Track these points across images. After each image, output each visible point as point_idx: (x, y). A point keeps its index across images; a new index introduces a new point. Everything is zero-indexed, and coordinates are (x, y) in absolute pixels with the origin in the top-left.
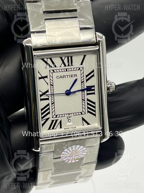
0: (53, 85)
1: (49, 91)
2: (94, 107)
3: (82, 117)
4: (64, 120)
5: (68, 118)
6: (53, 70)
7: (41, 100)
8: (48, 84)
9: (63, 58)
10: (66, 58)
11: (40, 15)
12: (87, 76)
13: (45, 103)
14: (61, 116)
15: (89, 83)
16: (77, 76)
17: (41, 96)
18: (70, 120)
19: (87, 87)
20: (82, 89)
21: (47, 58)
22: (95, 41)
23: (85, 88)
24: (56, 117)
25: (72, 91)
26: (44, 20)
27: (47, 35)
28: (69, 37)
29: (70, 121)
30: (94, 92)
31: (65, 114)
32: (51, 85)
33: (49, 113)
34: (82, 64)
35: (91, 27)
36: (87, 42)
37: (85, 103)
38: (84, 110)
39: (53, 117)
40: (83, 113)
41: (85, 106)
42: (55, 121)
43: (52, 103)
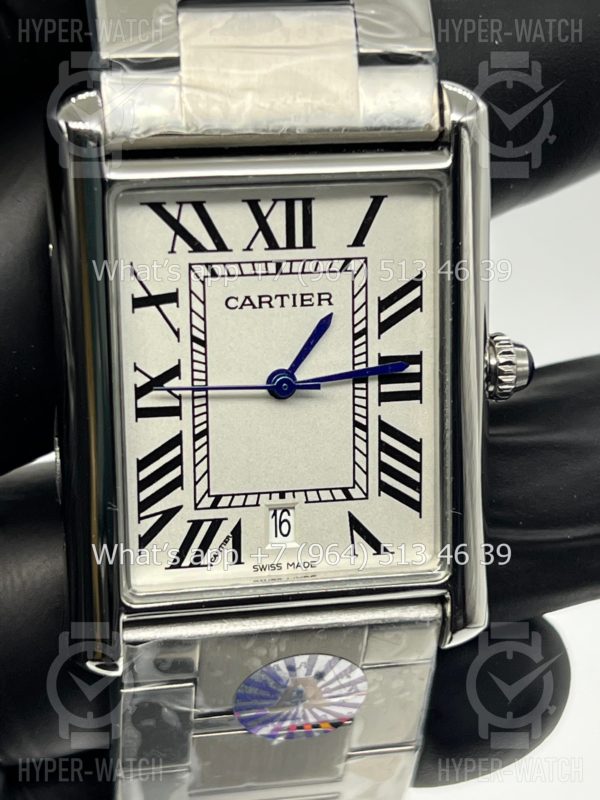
0: (203, 343)
1: (185, 370)
2: (417, 466)
3: (350, 514)
4: (256, 522)
5: (275, 514)
7: (141, 413)
8: (177, 333)
9: (264, 208)
10: (281, 207)
12: (383, 305)
13: (160, 430)
14: (238, 501)
15: (393, 343)
16: (332, 300)
17: (141, 392)
18: (285, 527)
19: (382, 359)
20: (357, 368)
21: (181, 204)
22: (437, 126)
23: (374, 363)
24: (214, 506)
25: (301, 375)
26: (175, 3)
27: (184, 81)
28: (298, 101)
29: (285, 532)
30: (418, 388)
31: (259, 494)
32: (194, 339)
33: (178, 482)
34: (359, 241)
35: (420, 55)
36: (390, 129)
37: (366, 441)
38: (361, 478)
39: (196, 505)
40: (355, 493)
41: (367, 456)
42: (205, 527)
43: (198, 431)
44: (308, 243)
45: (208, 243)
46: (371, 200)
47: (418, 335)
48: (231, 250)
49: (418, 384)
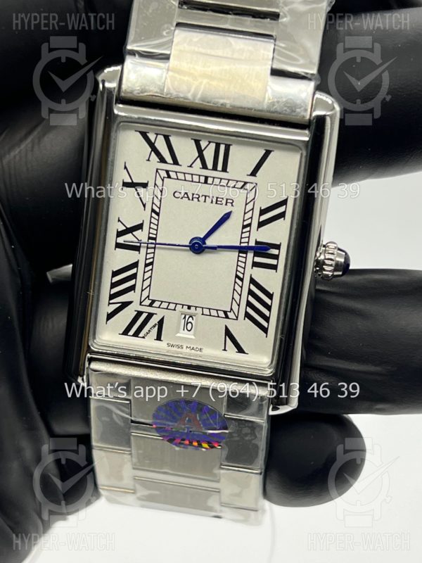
0: (158, 214)
1: (146, 227)
2: (268, 308)
3: (226, 327)
4: (173, 320)
5: (185, 318)
6: (167, 172)
7: (118, 246)
8: (144, 206)
9: (203, 144)
10: (213, 146)
11: (167, 8)
12: (263, 212)
13: (127, 257)
14: (164, 305)
16: (233, 204)
17: (120, 234)
18: (189, 325)
19: (257, 242)
20: (242, 245)
21: (157, 134)
22: (307, 117)
23: (252, 244)
24: (151, 305)
25: (209, 242)
26: (175, 24)
27: (171, 68)
29: (189, 329)
30: (276, 263)
31: (176, 304)
32: (153, 211)
33: (133, 288)
34: (254, 173)
35: (306, 75)
37: (241, 287)
38: (235, 307)
39: (141, 303)
40: (231, 315)
41: (240, 295)
42: (144, 316)
43: (148, 262)
44: (224, 169)
45: (169, 159)
46: (264, 151)
47: (280, 233)
48: (181, 165)
49: (276, 261)
